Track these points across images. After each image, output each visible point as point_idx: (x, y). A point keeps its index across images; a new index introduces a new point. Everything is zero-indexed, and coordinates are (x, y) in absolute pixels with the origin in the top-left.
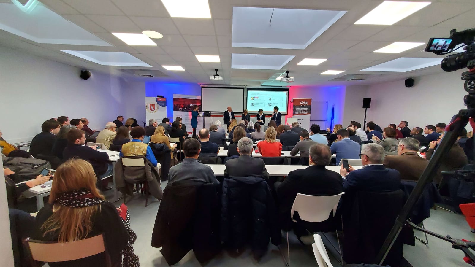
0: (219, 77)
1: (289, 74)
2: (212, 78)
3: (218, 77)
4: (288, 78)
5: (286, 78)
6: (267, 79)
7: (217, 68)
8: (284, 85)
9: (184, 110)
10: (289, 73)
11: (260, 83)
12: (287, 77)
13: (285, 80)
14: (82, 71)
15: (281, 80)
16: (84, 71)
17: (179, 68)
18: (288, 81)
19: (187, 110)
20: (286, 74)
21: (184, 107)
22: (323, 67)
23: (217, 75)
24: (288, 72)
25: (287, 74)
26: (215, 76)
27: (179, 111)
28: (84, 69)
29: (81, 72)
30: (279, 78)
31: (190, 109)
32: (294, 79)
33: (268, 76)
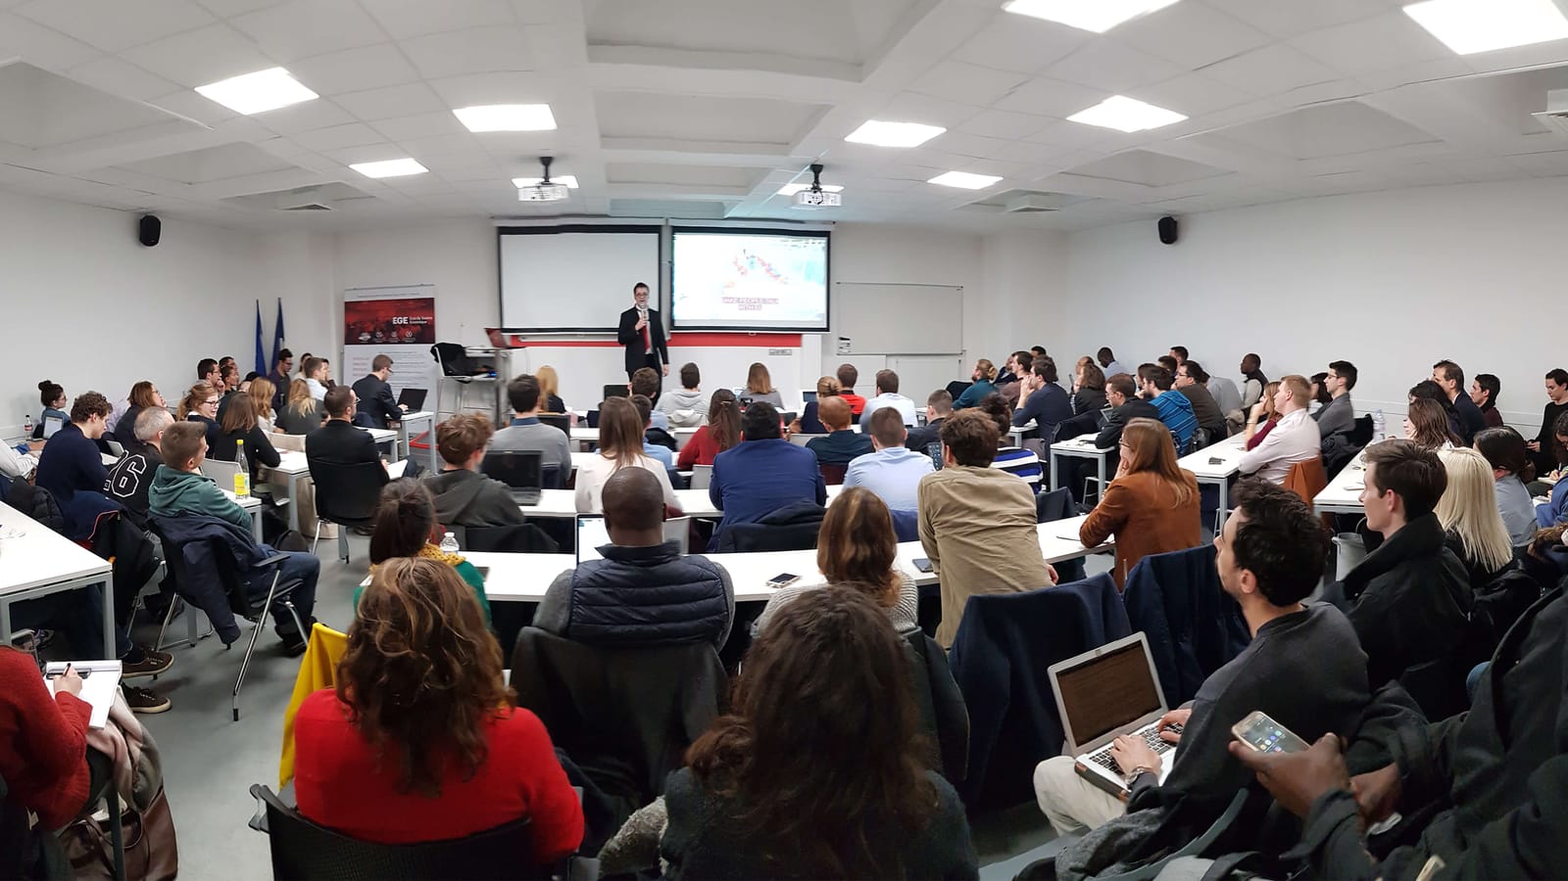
0: (558, 188)
1: (821, 174)
2: (527, 193)
3: (554, 191)
4: (818, 194)
5: (812, 194)
6: (747, 194)
7: (546, 155)
9: (375, 340)
10: (820, 171)
11: (720, 207)
12: (816, 189)
13: (808, 196)
15: (795, 199)
17: (407, 167)
18: (819, 207)
19: (384, 339)
20: (812, 174)
21: (375, 329)
22: (934, 157)
23: (544, 182)
24: (817, 169)
25: (817, 178)
26: (539, 186)
27: (360, 343)
30: (789, 189)
31: (394, 334)
32: (839, 196)
33: (747, 181)
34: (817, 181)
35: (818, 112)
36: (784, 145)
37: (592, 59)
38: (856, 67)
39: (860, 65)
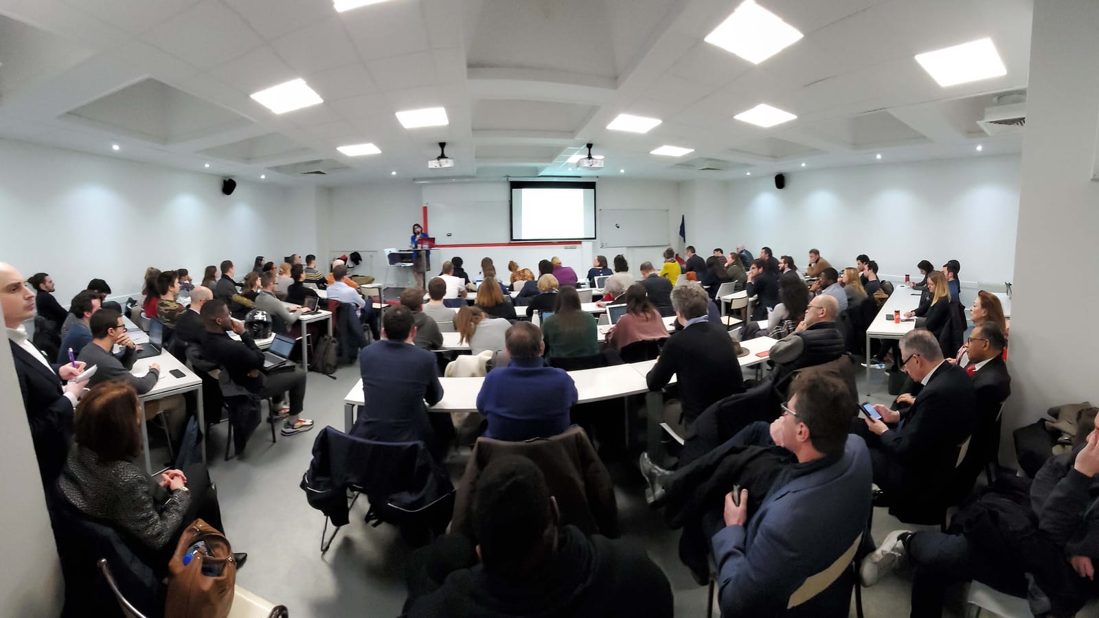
0: (448, 160)
1: (592, 149)
2: (433, 164)
3: (447, 162)
4: (591, 160)
5: (587, 160)
6: (552, 162)
7: (442, 141)
8: (584, 173)
10: (591, 147)
11: (537, 170)
12: (590, 157)
13: (586, 164)
14: (225, 181)
15: (578, 165)
16: (227, 180)
17: (371, 149)
18: (591, 168)
20: (588, 149)
22: (656, 138)
23: (443, 156)
24: (589, 146)
25: (590, 151)
26: (439, 158)
28: (227, 177)
29: (223, 183)
30: (574, 159)
32: (603, 162)
33: (551, 155)
34: (590, 154)
35: (593, 109)
36: (572, 133)
37: (470, 76)
38: (614, 80)
39: (616, 78)
